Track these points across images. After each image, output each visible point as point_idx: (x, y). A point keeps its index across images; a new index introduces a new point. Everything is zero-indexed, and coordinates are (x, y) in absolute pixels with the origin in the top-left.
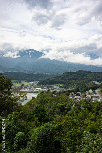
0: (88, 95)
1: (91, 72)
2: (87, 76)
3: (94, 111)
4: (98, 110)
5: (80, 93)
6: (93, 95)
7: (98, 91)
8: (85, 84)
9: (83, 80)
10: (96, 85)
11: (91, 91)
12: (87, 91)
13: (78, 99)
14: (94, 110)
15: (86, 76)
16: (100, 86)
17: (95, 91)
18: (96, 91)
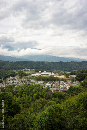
0: (9, 82)
1: (9, 62)
2: (6, 65)
3: (18, 95)
4: (21, 93)
5: (2, 80)
6: (14, 81)
7: (17, 78)
8: (4, 72)
9: (2, 68)
10: (15, 72)
11: (11, 78)
12: (8, 78)
13: (1, 85)
14: (18, 93)
15: (4, 66)
16: (18, 73)
17: (14, 78)
18: (16, 77)
